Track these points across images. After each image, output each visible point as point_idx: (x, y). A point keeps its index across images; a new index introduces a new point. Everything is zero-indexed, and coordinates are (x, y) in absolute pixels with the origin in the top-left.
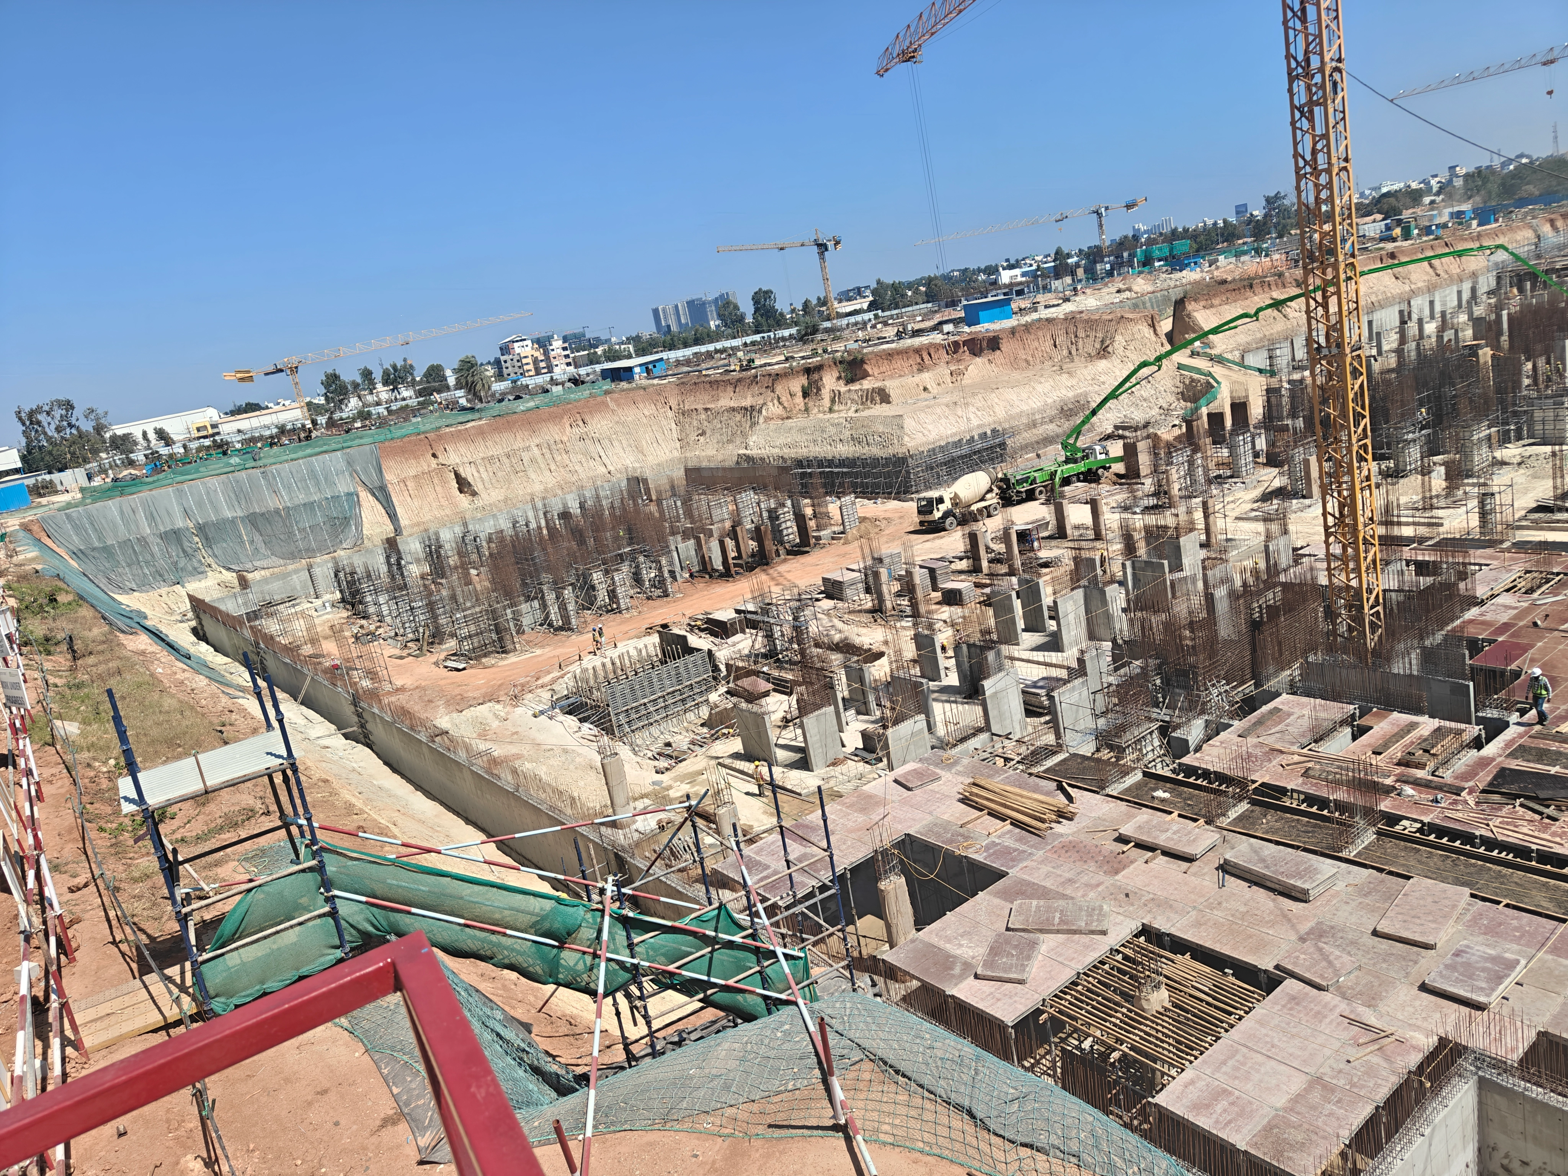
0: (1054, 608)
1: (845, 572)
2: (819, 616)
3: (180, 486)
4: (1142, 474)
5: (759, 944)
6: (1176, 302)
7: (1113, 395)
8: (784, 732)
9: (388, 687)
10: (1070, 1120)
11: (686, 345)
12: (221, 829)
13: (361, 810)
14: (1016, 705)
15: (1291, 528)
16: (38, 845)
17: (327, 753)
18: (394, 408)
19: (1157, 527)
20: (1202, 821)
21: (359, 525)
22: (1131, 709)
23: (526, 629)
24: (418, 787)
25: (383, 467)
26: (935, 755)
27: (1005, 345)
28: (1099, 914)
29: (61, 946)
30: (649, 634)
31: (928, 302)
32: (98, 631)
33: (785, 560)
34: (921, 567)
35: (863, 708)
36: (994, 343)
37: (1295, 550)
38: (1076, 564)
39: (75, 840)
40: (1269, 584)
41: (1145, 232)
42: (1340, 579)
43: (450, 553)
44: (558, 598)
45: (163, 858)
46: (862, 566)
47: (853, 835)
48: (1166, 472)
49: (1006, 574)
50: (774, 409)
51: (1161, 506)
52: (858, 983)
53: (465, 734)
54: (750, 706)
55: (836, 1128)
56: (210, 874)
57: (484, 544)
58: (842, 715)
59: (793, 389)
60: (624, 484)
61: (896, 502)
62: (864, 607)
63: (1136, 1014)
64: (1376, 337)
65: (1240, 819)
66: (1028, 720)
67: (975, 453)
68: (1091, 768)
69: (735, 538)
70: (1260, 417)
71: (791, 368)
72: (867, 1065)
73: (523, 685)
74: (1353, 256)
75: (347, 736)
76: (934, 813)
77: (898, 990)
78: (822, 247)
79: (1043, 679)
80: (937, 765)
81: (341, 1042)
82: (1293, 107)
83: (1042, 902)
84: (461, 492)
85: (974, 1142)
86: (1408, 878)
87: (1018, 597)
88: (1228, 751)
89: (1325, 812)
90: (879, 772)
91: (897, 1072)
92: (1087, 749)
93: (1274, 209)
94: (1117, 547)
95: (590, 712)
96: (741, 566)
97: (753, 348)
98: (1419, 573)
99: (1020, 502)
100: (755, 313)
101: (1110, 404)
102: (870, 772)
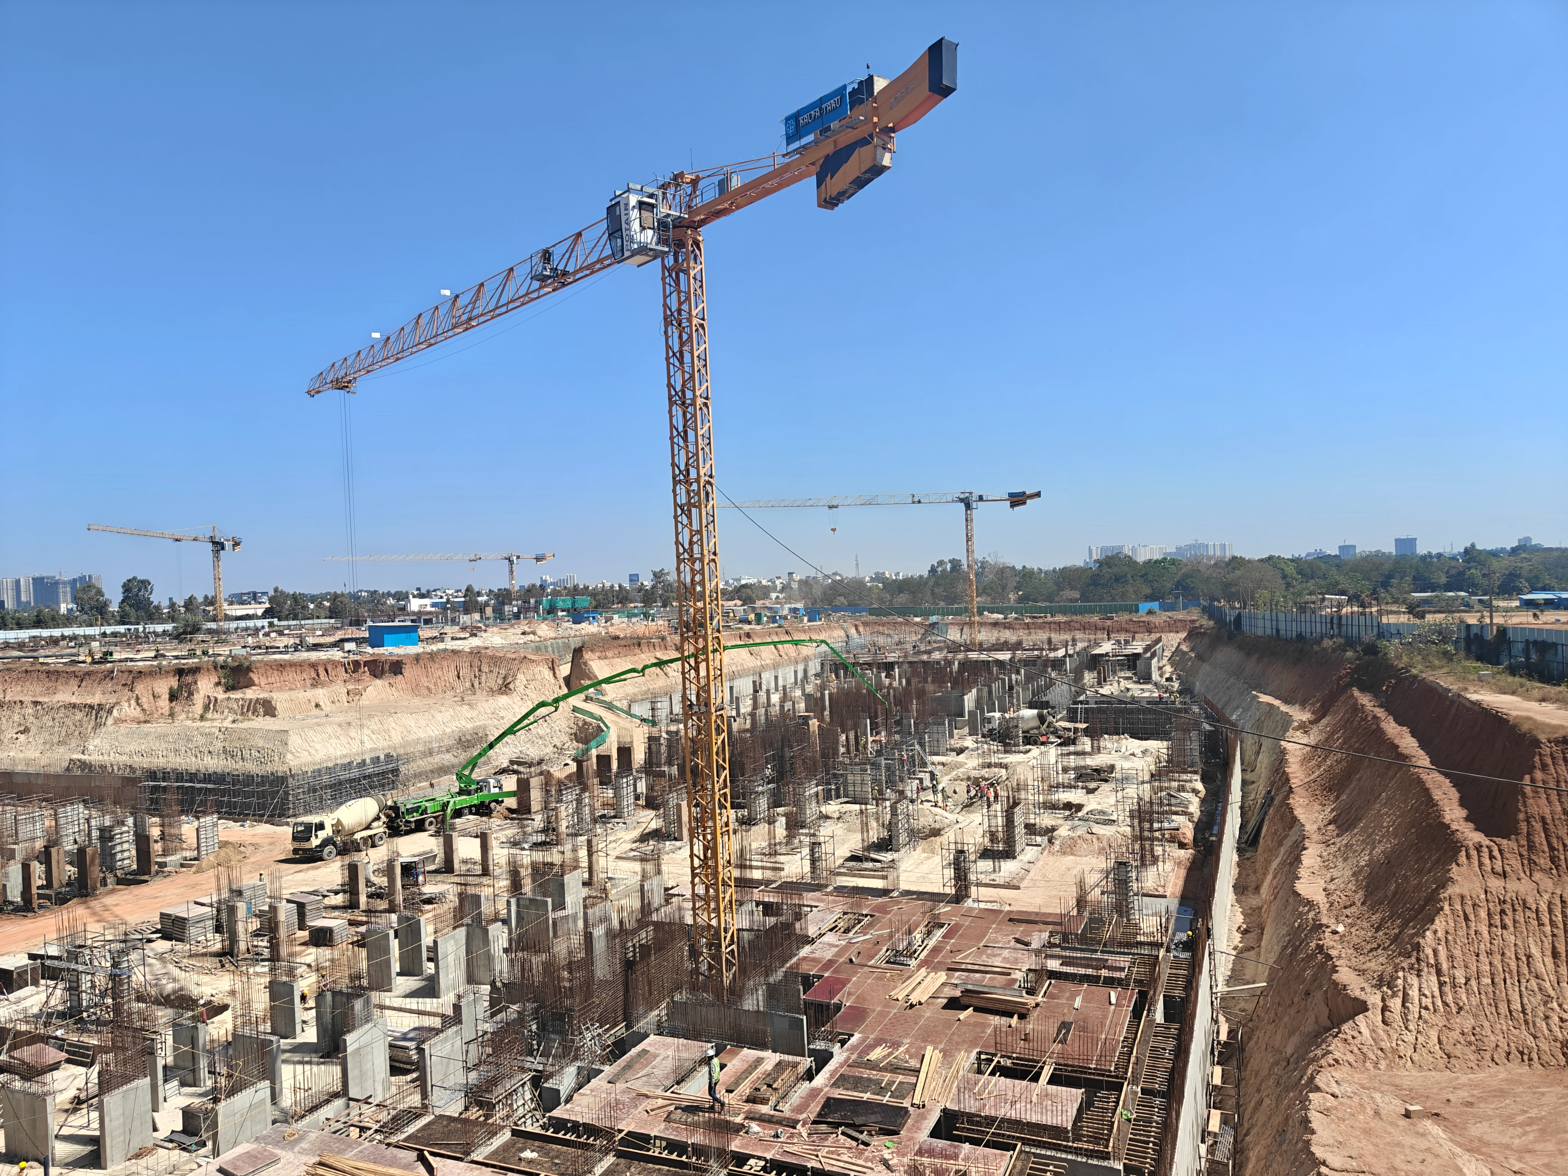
0: (434, 949)
1: (192, 906)
2: (149, 961)
4: (533, 810)
6: (575, 650)
7: (511, 731)
8: (72, 1118)
11: (20, 626)
14: (380, 1061)
15: (664, 868)
19: (545, 864)
22: (506, 1059)
26: (275, 1131)
27: (408, 671)
31: (331, 618)
33: (113, 891)
34: (289, 901)
35: (189, 1078)
36: (396, 667)
37: (666, 889)
38: (461, 901)
40: (644, 924)
41: (552, 584)
42: (703, 919)
46: (215, 899)
48: (556, 809)
49: (385, 911)
50: (129, 709)
51: (548, 843)
54: (27, 1085)
58: (160, 1089)
59: (157, 690)
61: (268, 826)
62: (210, 949)
64: (736, 701)
66: (393, 1079)
67: (365, 778)
68: (457, 1130)
69: (47, 862)
70: (642, 762)
71: (160, 667)
74: (718, 631)
78: (219, 546)
79: (414, 1029)
80: (276, 1144)
82: (676, 504)
87: (396, 937)
88: (597, 1100)
89: (683, 1158)
90: (200, 1160)
92: (454, 1109)
93: (660, 582)
94: (504, 883)
96: (48, 897)
97: (114, 639)
98: (765, 914)
99: (407, 833)
100: (123, 601)
101: (509, 739)
102: (187, 1162)
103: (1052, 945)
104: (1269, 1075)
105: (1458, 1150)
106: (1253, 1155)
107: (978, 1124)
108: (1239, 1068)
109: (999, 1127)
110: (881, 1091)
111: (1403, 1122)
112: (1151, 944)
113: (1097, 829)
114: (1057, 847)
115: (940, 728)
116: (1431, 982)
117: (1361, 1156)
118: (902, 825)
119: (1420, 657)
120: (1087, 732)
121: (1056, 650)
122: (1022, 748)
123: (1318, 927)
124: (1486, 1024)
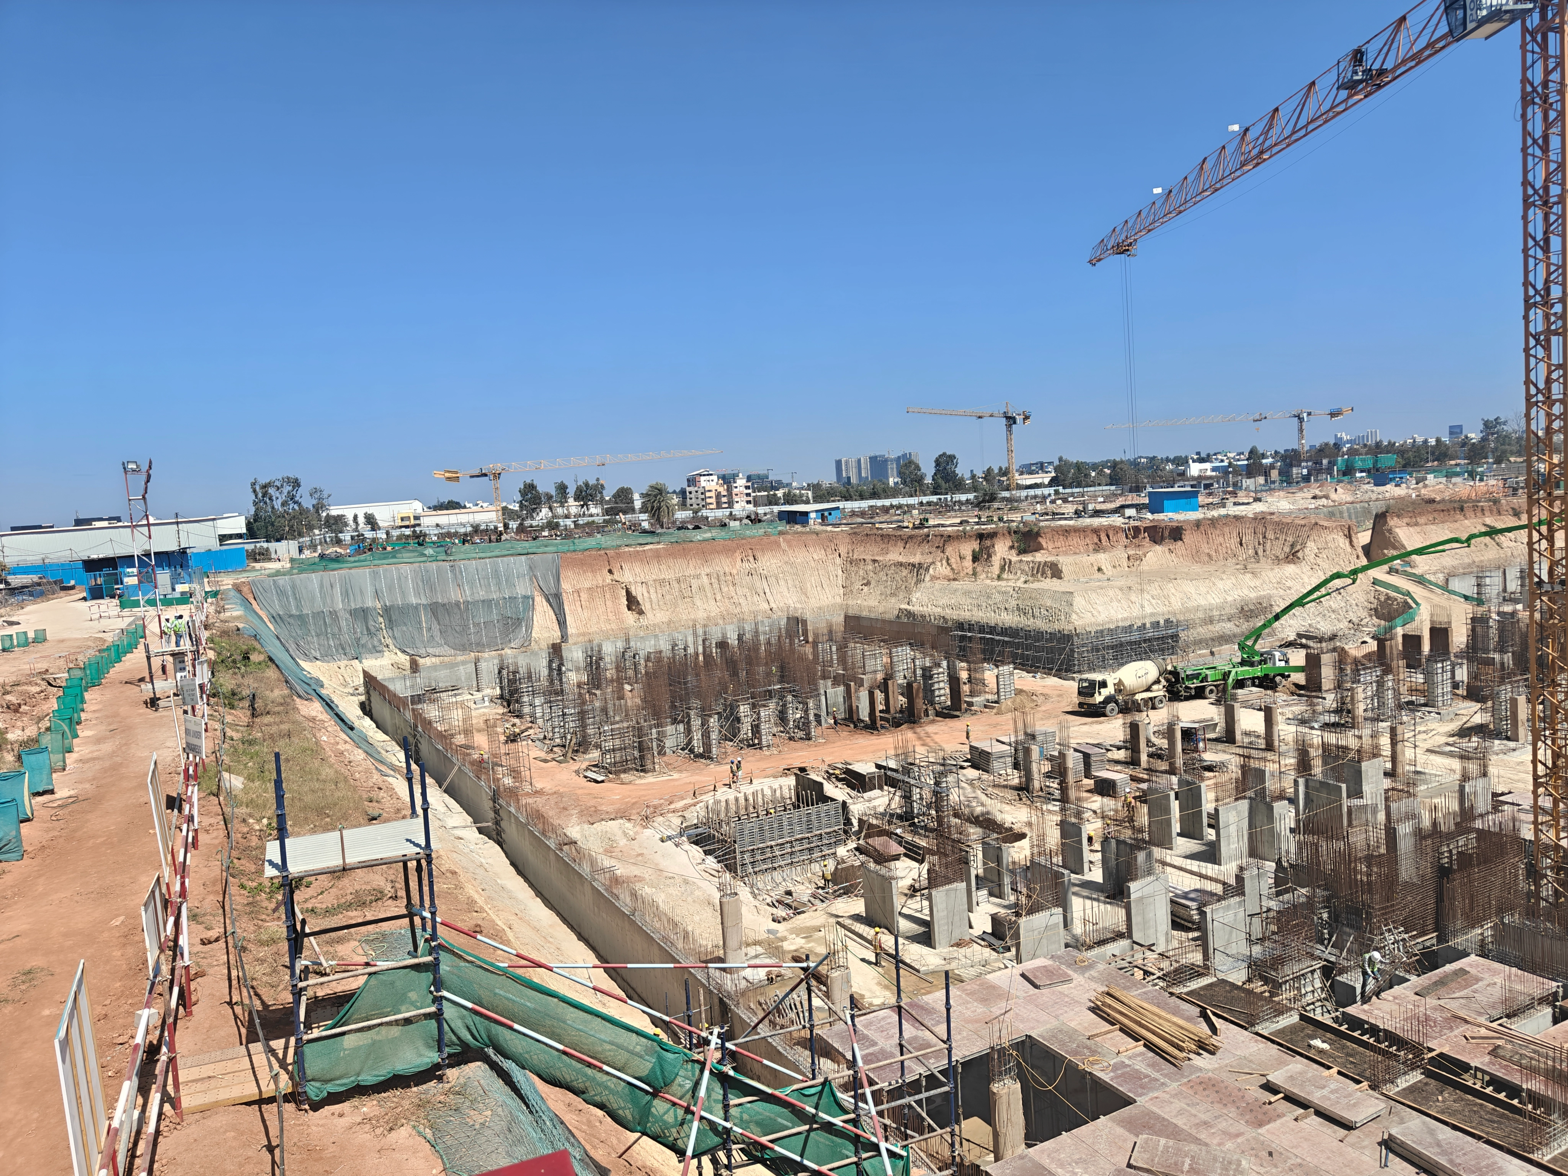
0: (1215, 816)
1: (995, 743)
2: (962, 784)
3: (376, 569)
4: (1324, 688)
5: (860, 1132)
6: (1377, 516)
7: (1300, 602)
8: (909, 902)
9: (527, 788)
11: (862, 497)
12: (349, 906)
13: (481, 907)
14: (1162, 915)
15: (1492, 770)
16: (183, 893)
17: (460, 844)
18: (581, 522)
19: (1338, 747)
20: (1365, 1084)
21: (529, 628)
22: (1295, 944)
23: (668, 751)
24: (539, 894)
25: (562, 575)
26: (1068, 954)
27: (1187, 537)
28: (1236, 1170)
29: (183, 997)
30: (786, 775)
31: (1111, 484)
32: (279, 693)
33: (933, 721)
34: (1076, 750)
35: (996, 890)
36: (1176, 533)
37: (1495, 795)
38: (1243, 773)
39: (217, 892)
41: (1348, 442)
42: (1548, 836)
43: (609, 666)
44: (703, 725)
45: (292, 928)
46: (1013, 739)
47: (970, 1026)
48: (1352, 689)
49: (1165, 772)
50: (941, 569)
51: (1343, 725)
53: (592, 847)
54: (878, 867)
56: (331, 949)
57: (642, 662)
58: (974, 894)
59: (963, 552)
60: (783, 622)
61: (1056, 679)
62: (1010, 783)
65: (1411, 1090)
66: (1175, 933)
67: (1145, 641)
68: (1241, 999)
69: (886, 691)
70: (1463, 646)
71: (964, 532)
73: (655, 807)
75: (481, 831)
76: (1061, 1018)
78: (1011, 420)
79: (1196, 890)
80: (1069, 966)
81: (421, 1155)
82: (1527, 334)
83: (1171, 1143)
84: (629, 609)
87: (1177, 798)
88: (1402, 1009)
89: (1515, 1102)
90: (1006, 962)
92: (1238, 976)
93: (1493, 434)
94: (1290, 761)
95: (716, 846)
96: (887, 720)
97: (928, 508)
99: (1188, 699)
100: (935, 474)
101: (1296, 611)
102: (996, 961)
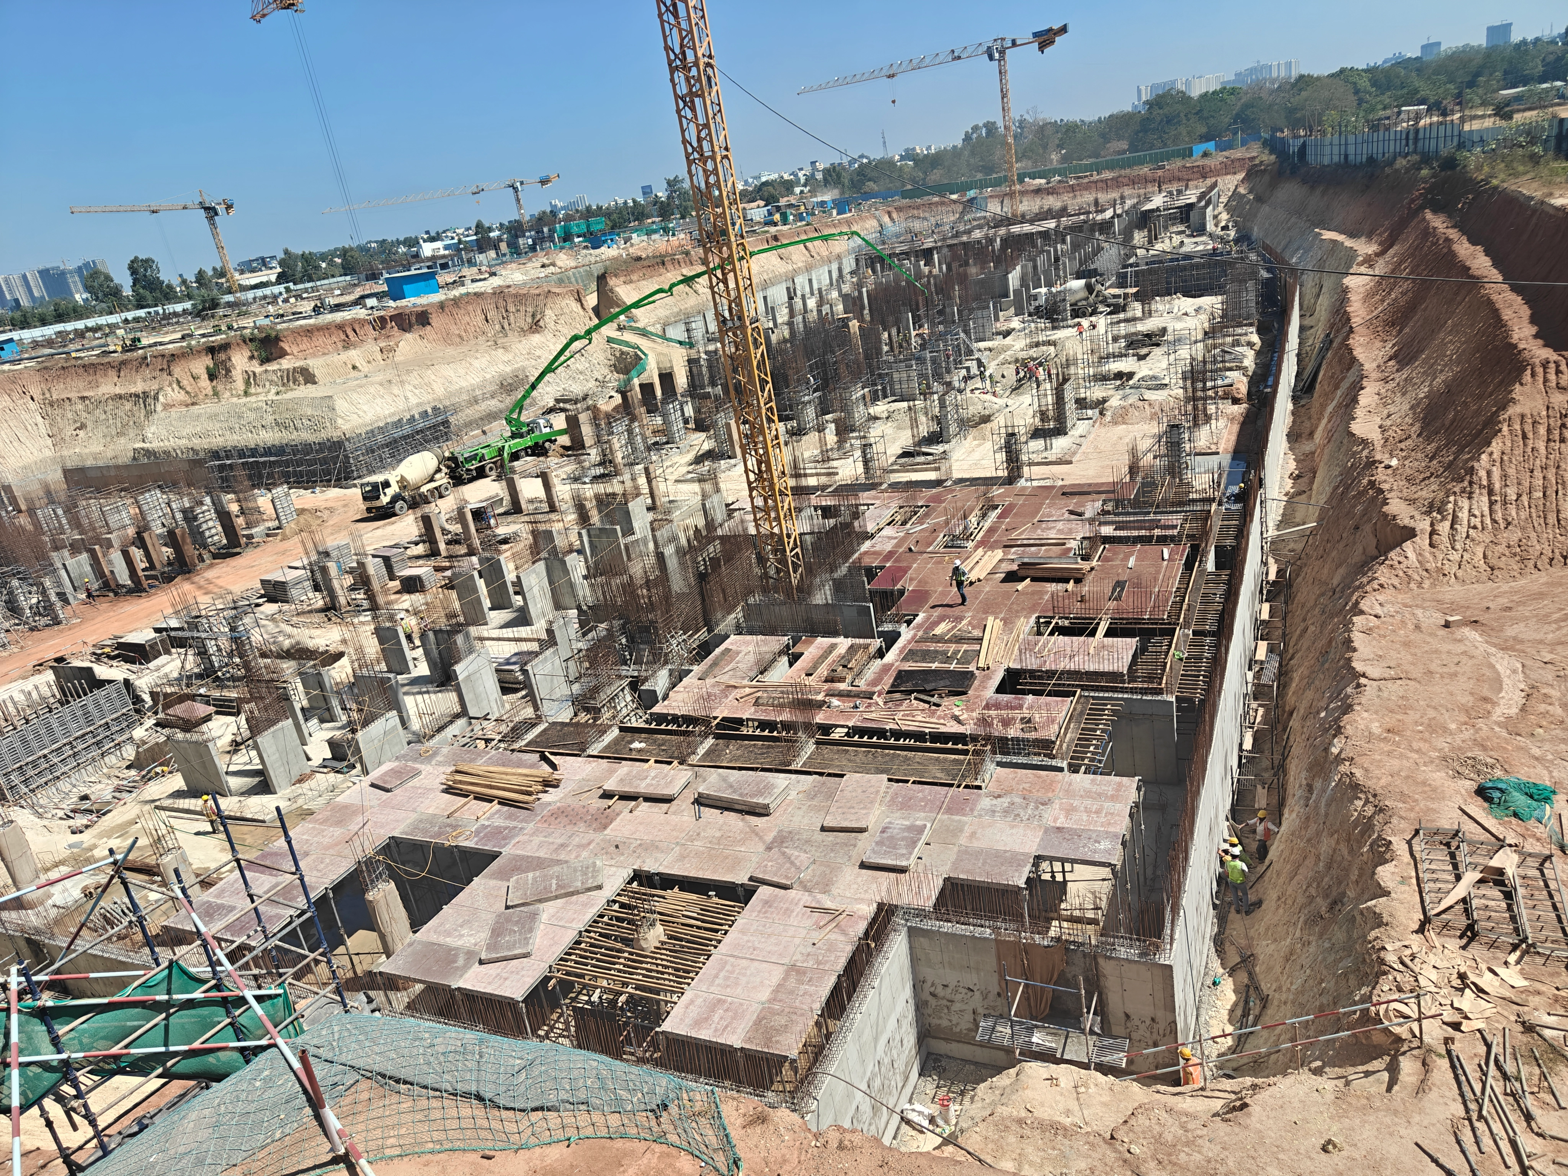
0: (518, 583)
1: (287, 570)
2: (262, 622)
4: (586, 445)
5: (225, 994)
6: (598, 277)
7: (550, 369)
8: (235, 758)
10: (576, 1072)
11: (44, 322)
14: (490, 684)
15: (722, 486)
19: (607, 495)
20: (675, 763)
22: (603, 670)
26: (412, 750)
27: (435, 320)
28: (593, 871)
30: (39, 672)
31: (345, 275)
33: (211, 566)
34: (374, 556)
35: (326, 716)
36: (423, 318)
37: (727, 505)
38: (534, 538)
40: (710, 539)
41: (563, 208)
42: (765, 528)
46: (306, 562)
47: (332, 852)
48: (608, 441)
49: (465, 555)
50: (172, 394)
51: (608, 475)
52: (350, 1003)
54: (188, 735)
55: (335, 1161)
58: (304, 727)
59: (195, 371)
61: (337, 490)
62: (314, 607)
63: (638, 955)
64: (771, 311)
65: (708, 753)
66: (505, 697)
67: (417, 433)
68: (570, 733)
69: (143, 546)
70: (685, 386)
71: (189, 347)
72: (364, 1084)
74: (742, 237)
76: (418, 810)
77: (401, 999)
78: (211, 212)
79: (515, 654)
80: (415, 760)
82: (676, 96)
83: (538, 873)
85: (485, 1124)
86: (842, 776)
87: (481, 577)
88: (691, 694)
89: (775, 734)
90: (354, 779)
91: (398, 1081)
92: (565, 715)
93: (675, 192)
94: (572, 517)
96: (155, 577)
97: (136, 325)
98: (824, 516)
99: (471, 480)
100: (134, 285)
101: (548, 377)
102: (343, 782)
103: (1105, 513)
104: (1315, 605)
105: (1493, 650)
106: (1296, 677)
107: (1040, 678)
108: (1286, 603)
109: (1059, 678)
110: (948, 659)
111: (1443, 632)
112: (1203, 500)
113: (1149, 395)
114: (1108, 418)
115: (985, 313)
116: (1482, 502)
117: (1399, 665)
118: (952, 416)
119: (1503, 165)
120: (1137, 297)
121: (1103, 211)
122: (1070, 322)
123: (1372, 464)
124: (1533, 535)
